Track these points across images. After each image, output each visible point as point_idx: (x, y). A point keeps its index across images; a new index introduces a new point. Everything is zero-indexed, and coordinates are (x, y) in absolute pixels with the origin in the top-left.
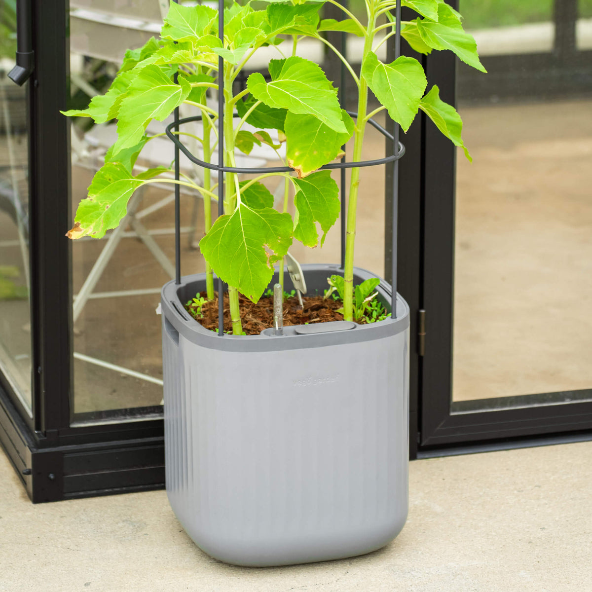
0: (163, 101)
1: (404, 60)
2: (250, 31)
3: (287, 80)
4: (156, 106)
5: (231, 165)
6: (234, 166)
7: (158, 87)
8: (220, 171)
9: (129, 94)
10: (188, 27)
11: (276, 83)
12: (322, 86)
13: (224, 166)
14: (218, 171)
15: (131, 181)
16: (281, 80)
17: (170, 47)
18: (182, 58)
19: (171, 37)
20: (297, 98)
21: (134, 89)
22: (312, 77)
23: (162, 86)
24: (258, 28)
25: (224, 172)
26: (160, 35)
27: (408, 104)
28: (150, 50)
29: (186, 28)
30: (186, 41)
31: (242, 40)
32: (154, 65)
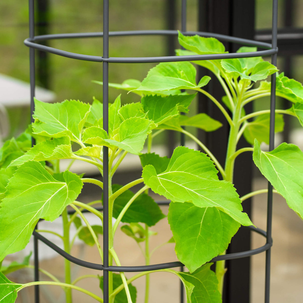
0: (47, 199)
1: (286, 147)
2: (136, 121)
3: (175, 171)
4: (40, 205)
5: (116, 264)
6: (119, 264)
7: (38, 185)
8: (104, 271)
9: (7, 194)
10: (59, 123)
11: (165, 175)
12: (211, 177)
13: (109, 265)
14: (103, 271)
15: (8, 285)
16: (169, 172)
17: (45, 143)
18: (64, 153)
19: (46, 132)
20: (192, 190)
21: (12, 189)
22: (200, 167)
23: (43, 183)
24: (144, 118)
25: (109, 271)
26: (33, 132)
27: (300, 192)
28: (12, 151)
29: (56, 124)
30: (62, 136)
31: (128, 132)
32: (33, 162)
